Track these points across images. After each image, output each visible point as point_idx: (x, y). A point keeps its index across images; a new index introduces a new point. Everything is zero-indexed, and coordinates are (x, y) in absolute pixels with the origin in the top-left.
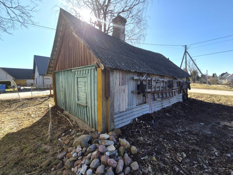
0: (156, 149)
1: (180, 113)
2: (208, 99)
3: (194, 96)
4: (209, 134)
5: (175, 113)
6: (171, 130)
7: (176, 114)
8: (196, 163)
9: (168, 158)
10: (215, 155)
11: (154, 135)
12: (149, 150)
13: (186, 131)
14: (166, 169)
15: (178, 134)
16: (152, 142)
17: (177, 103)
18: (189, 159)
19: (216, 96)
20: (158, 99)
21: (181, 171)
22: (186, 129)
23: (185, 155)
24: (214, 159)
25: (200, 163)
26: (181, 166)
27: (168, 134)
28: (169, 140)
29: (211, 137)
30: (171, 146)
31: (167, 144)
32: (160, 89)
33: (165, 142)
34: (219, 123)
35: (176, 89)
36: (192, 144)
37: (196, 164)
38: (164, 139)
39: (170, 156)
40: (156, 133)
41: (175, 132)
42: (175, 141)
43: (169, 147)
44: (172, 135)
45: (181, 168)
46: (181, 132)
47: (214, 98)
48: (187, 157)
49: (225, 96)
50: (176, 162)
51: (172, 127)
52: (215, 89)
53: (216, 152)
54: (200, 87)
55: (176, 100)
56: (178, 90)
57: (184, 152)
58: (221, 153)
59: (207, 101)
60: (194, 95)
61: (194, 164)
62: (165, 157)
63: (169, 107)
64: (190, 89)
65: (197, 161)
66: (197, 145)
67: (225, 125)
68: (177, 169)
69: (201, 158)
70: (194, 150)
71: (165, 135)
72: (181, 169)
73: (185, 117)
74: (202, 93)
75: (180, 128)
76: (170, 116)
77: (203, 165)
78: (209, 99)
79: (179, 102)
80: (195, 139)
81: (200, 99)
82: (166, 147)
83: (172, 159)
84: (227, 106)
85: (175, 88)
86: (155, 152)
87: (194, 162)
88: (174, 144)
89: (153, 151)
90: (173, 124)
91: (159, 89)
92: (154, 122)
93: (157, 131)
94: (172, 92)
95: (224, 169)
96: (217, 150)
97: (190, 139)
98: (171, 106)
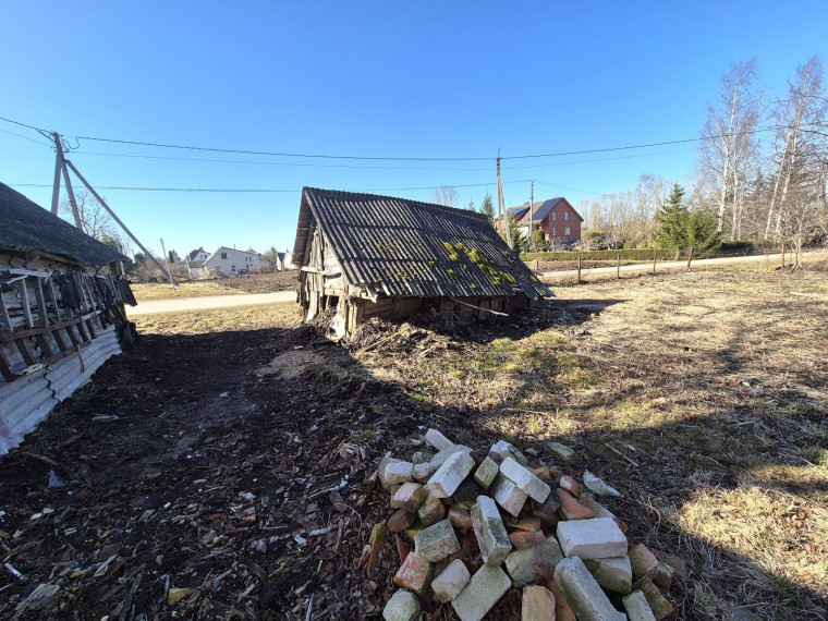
0: (159, 559)
1: (145, 395)
2: (195, 327)
3: (151, 325)
4: (256, 411)
5: (128, 399)
6: (157, 459)
7: (135, 400)
8: (282, 489)
9: (219, 544)
10: (299, 445)
11: (106, 524)
12: (136, 586)
13: (204, 433)
14: (235, 576)
15: (189, 457)
16: (121, 554)
17: (107, 362)
18: (265, 495)
19: (208, 313)
20: (30, 370)
21: (273, 539)
22: (198, 431)
23: (249, 496)
24: (303, 454)
25: (289, 485)
26: (264, 528)
27: (157, 481)
28: (177, 493)
29: (267, 412)
30: (198, 507)
31: (181, 510)
32: (27, 321)
33: (169, 508)
34: (253, 377)
35: (91, 310)
36: (244, 455)
37: (285, 491)
38: (157, 505)
39: (218, 533)
40: (110, 510)
41: (176, 457)
42: (196, 482)
43: (193, 513)
44: (173, 471)
45: (267, 531)
46: (192, 446)
47: (208, 320)
48: (257, 493)
49: (229, 310)
50: (244, 532)
51: (153, 451)
52: (196, 294)
53: (294, 437)
54: (154, 294)
55: (100, 353)
56: (98, 312)
57: (239, 490)
58: (302, 432)
59: (195, 333)
60: (150, 323)
61: (281, 496)
62: (209, 550)
63: (86, 388)
64: (134, 303)
65: (281, 483)
66: (252, 451)
67: (266, 376)
68: (260, 544)
69: (282, 472)
70: (257, 467)
71: (149, 492)
72: (267, 534)
73: (168, 397)
74: (170, 313)
75: (180, 438)
76: (116, 417)
77: (296, 482)
78: (197, 324)
79: (113, 356)
80: (239, 441)
81: (174, 331)
82: (187, 521)
83: (230, 535)
84: (242, 332)
85: (89, 306)
86: (163, 569)
87: (278, 492)
88: (200, 494)
89: (154, 577)
90: (152, 438)
91: (20, 319)
92: (62, 475)
93: (105, 501)
94: (79, 326)
95: (325, 457)
96: (292, 431)
97: (231, 449)
98: (91, 384)
